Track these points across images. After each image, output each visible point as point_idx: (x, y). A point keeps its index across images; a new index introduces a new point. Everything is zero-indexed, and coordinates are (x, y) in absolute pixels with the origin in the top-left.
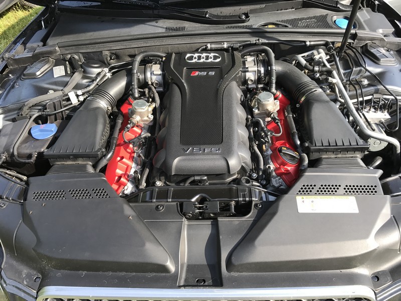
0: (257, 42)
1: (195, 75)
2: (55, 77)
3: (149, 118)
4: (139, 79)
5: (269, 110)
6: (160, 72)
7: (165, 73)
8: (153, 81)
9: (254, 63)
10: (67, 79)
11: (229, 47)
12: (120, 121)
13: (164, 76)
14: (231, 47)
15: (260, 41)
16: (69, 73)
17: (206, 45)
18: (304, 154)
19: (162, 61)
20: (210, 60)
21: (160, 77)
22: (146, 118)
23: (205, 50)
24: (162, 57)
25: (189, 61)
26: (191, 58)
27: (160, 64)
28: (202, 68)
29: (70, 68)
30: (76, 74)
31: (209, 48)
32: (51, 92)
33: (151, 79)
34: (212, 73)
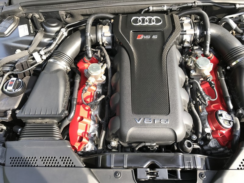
0: (194, 4)
1: (140, 38)
2: (20, 36)
3: (103, 79)
4: (91, 40)
6: (109, 34)
7: (114, 35)
8: (104, 42)
9: (190, 26)
10: (31, 38)
11: (168, 9)
12: (78, 81)
13: (113, 37)
14: (170, 9)
15: (196, 4)
16: (32, 32)
17: (148, 8)
19: (110, 22)
20: (153, 24)
21: (110, 38)
22: (100, 79)
23: (148, 12)
24: (110, 19)
25: (134, 24)
26: (136, 21)
27: (109, 25)
28: (146, 31)
29: (32, 27)
30: (38, 34)
31: (151, 10)
32: (18, 51)
33: (102, 40)
34: (155, 37)
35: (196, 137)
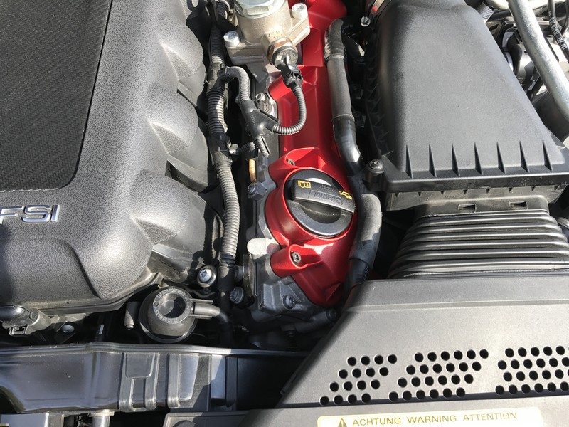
5: (271, 39)
18: (371, 195)
35: (215, 277)
